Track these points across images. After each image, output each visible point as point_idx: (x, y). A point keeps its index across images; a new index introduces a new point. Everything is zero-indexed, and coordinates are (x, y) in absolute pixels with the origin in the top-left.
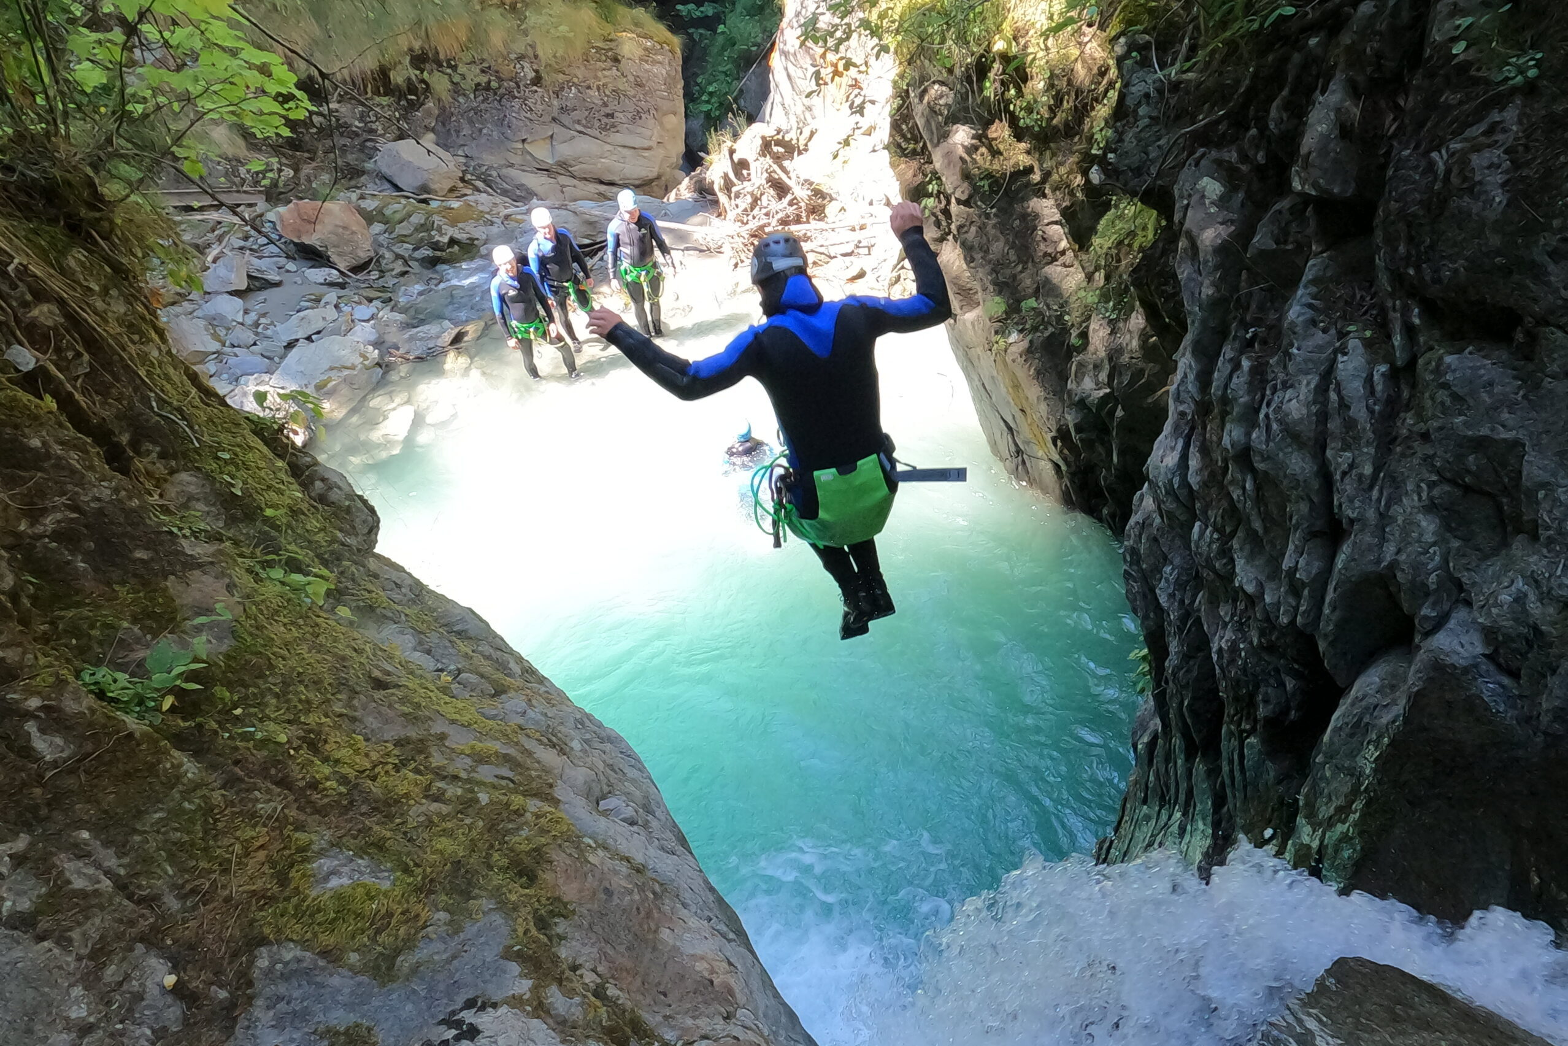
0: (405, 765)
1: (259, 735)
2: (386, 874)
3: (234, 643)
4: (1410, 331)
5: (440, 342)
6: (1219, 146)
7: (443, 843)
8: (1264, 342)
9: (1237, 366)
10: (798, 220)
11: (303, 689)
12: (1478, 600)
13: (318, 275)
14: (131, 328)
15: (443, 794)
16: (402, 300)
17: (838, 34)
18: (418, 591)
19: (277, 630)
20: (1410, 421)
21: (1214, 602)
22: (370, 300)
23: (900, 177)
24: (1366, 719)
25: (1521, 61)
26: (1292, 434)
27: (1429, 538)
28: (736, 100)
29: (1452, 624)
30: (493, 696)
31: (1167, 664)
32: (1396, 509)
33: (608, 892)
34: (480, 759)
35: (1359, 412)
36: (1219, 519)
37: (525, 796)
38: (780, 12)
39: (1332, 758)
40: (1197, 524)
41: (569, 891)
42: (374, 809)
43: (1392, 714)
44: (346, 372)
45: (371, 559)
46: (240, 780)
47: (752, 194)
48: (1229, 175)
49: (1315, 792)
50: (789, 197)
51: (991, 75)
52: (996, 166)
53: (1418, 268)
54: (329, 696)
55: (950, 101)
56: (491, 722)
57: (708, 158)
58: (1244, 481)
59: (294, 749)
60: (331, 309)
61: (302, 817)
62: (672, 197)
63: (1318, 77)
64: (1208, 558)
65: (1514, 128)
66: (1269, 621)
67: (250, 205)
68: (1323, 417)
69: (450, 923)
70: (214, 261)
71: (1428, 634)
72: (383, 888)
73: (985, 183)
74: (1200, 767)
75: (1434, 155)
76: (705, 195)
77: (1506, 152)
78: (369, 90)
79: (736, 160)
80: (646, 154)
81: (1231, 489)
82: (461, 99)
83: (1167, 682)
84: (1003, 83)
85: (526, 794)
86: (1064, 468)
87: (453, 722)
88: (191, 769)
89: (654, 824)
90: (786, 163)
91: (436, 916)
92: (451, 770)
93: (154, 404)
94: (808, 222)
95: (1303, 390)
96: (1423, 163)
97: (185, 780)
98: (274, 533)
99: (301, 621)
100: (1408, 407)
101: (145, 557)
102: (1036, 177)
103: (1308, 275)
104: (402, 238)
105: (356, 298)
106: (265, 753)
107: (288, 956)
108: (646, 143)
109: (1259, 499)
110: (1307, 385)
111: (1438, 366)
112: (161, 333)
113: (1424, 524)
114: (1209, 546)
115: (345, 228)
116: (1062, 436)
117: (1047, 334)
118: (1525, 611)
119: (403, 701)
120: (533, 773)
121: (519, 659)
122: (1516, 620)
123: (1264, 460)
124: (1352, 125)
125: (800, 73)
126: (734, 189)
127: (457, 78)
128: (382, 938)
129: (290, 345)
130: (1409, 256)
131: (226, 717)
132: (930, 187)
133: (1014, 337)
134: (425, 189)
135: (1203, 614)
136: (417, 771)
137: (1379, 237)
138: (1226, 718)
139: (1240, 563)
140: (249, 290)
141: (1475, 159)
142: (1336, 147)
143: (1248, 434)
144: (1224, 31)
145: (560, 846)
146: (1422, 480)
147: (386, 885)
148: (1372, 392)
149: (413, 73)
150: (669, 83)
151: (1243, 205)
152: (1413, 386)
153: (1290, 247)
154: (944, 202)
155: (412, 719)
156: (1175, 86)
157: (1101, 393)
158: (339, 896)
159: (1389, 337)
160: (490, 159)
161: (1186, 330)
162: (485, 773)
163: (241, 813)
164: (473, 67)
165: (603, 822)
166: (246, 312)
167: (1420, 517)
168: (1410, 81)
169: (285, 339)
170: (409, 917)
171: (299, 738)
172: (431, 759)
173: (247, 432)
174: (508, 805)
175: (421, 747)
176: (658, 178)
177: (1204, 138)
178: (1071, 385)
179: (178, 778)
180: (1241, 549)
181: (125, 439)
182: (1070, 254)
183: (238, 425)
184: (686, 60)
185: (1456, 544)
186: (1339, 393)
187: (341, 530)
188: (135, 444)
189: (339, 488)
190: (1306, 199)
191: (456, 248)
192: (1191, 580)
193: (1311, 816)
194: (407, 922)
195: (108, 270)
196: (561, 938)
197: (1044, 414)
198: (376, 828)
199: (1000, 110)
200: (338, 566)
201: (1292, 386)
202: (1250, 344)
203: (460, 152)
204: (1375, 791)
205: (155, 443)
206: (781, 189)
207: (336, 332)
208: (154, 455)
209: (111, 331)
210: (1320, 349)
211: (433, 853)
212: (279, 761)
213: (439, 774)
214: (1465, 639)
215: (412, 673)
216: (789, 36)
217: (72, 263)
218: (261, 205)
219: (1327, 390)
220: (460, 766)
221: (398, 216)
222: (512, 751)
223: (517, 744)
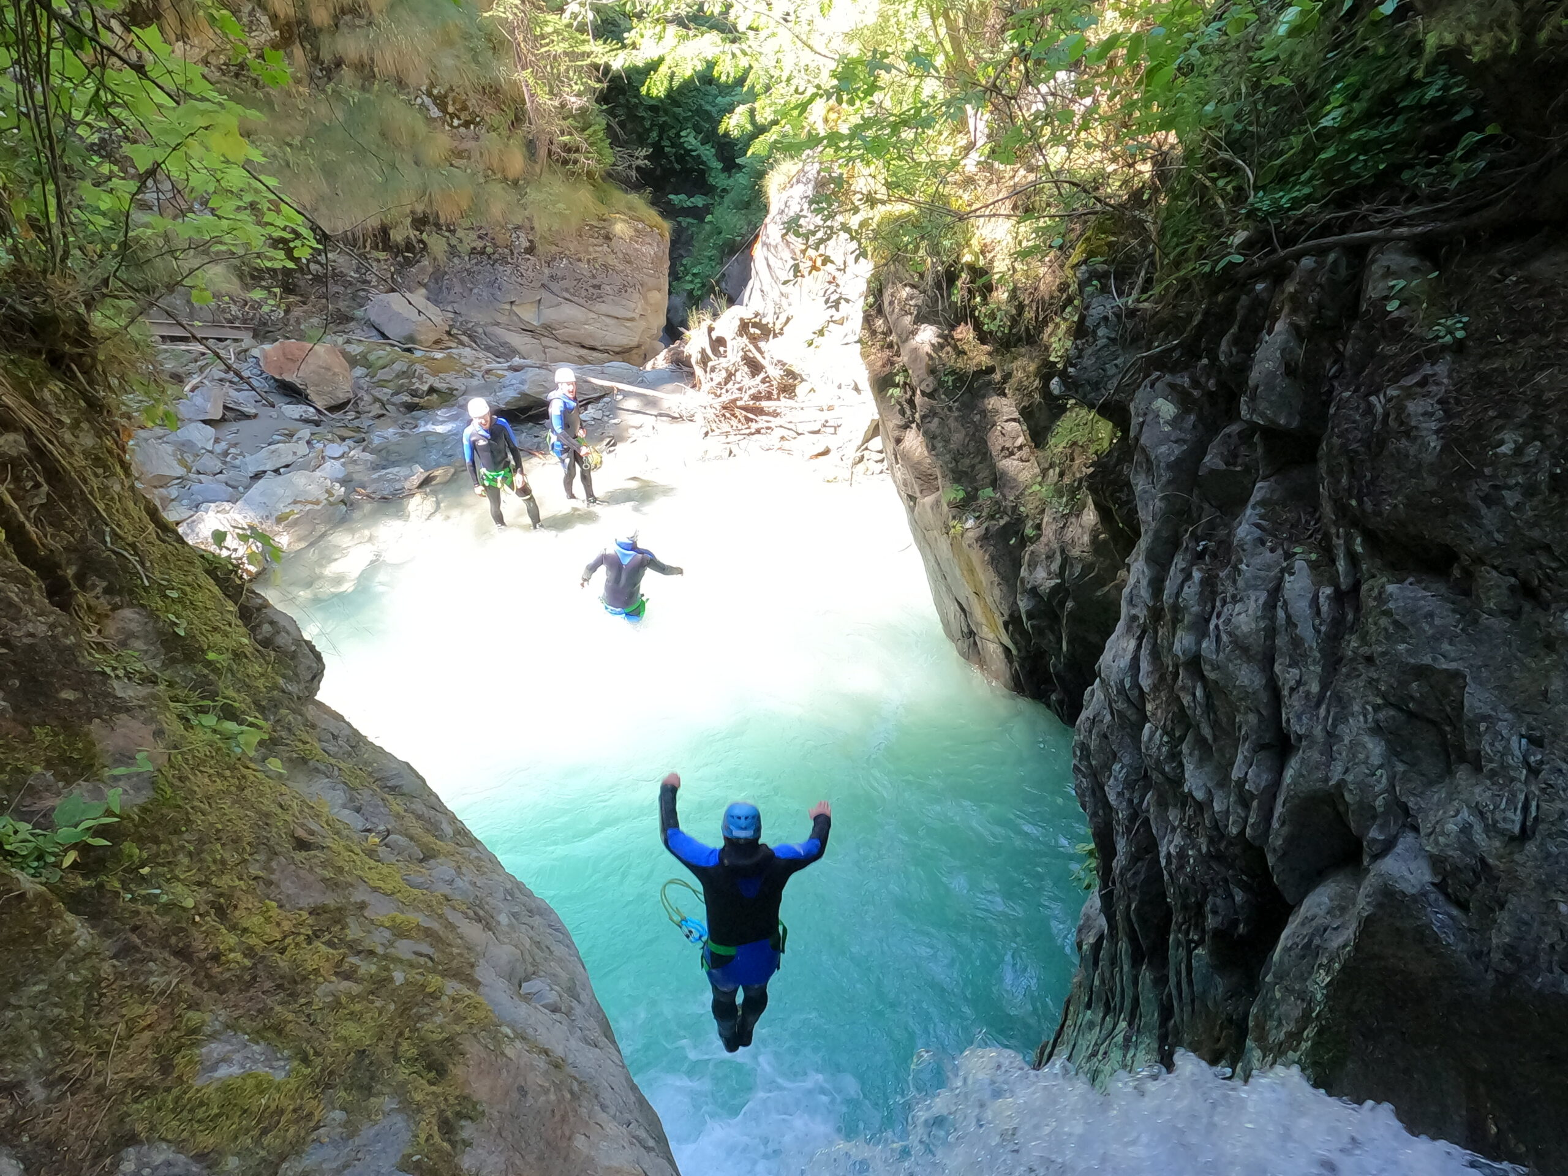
0: (318, 937)
1: (164, 899)
2: (282, 1063)
3: (151, 794)
4: (1353, 559)
5: (407, 485)
6: (1173, 370)
7: (351, 1030)
8: (1214, 556)
9: (1188, 576)
10: (769, 397)
11: (219, 846)
12: (1425, 828)
13: (295, 411)
14: (98, 461)
15: (355, 971)
16: (377, 441)
17: (820, 235)
18: (356, 741)
19: (201, 782)
20: (1354, 644)
21: (1162, 804)
22: (343, 439)
23: (870, 366)
24: (1317, 941)
25: (1449, 323)
26: (1241, 647)
27: (1376, 761)
28: (718, 282)
29: (1399, 848)
30: (421, 861)
31: (1114, 864)
32: (1342, 728)
33: (523, 1091)
34: (400, 932)
35: (1306, 631)
36: (1169, 722)
37: (443, 976)
38: (765, 209)
39: (1282, 978)
40: (1148, 725)
41: (480, 1089)
42: (279, 986)
43: (1343, 938)
44: (309, 507)
45: (310, 707)
46: (136, 949)
47: (727, 370)
48: (1183, 400)
49: (1266, 1014)
50: (762, 375)
51: (959, 283)
52: (960, 364)
53: (1360, 502)
54: (246, 856)
55: (920, 302)
56: (416, 891)
57: (687, 333)
58: (1194, 688)
59: (200, 915)
60: (303, 443)
61: (197, 992)
62: (649, 366)
63: (1265, 319)
64: (1158, 761)
65: (1445, 381)
66: (1217, 832)
67: (236, 340)
68: (1271, 632)
69: (346, 1124)
70: (193, 390)
71: (1376, 857)
72: (277, 1079)
73: (950, 379)
74: (1146, 975)
75: (1373, 399)
76: (682, 369)
77: (1439, 402)
78: (368, 245)
79: (714, 337)
80: (628, 324)
81: (1182, 695)
82: (456, 260)
83: (1114, 883)
84: (970, 291)
85: (444, 974)
86: (1014, 652)
87: (375, 889)
88: (83, 934)
89: (578, 1010)
90: (762, 344)
91: (332, 1115)
92: (367, 944)
93: (108, 539)
94: (778, 399)
95: (1252, 605)
96: (1363, 406)
97: (74, 948)
98: (212, 677)
99: (228, 773)
100: (1352, 630)
101: (72, 698)
102: (997, 377)
103: (1257, 496)
104: (382, 383)
105: (330, 436)
106: (168, 919)
107: (158, 1159)
108: (630, 315)
109: (1209, 706)
110: (1255, 601)
111: (1380, 594)
112: (126, 467)
113: (1370, 746)
114: (1159, 748)
115: (328, 369)
116: (1013, 622)
117: (1002, 522)
118: (1471, 841)
119: (324, 865)
120: (455, 951)
121: (453, 819)
122: (1463, 849)
123: (1213, 669)
124: (1296, 364)
125: (780, 263)
126: (710, 364)
127: (454, 242)
128: (267, 1140)
129: (257, 476)
130: (1350, 488)
131: (132, 878)
132: (897, 379)
133: (970, 523)
134: (411, 339)
135: (1152, 818)
136: (330, 944)
137: (1323, 466)
138: (1173, 926)
139: (1189, 768)
140: (223, 419)
141: (1412, 407)
142: (1282, 383)
143: (1199, 643)
144: (1178, 270)
145: (475, 1035)
146: (1367, 703)
147: (279, 1076)
148: (1318, 613)
149: (413, 234)
150: (656, 261)
151: (1194, 427)
152: (1357, 609)
153: (1238, 469)
154: (909, 393)
155: (332, 885)
156: (1132, 313)
157: (1053, 583)
158: (226, 1089)
159: (1333, 561)
160: (477, 317)
161: (1139, 536)
162: (404, 949)
163: (130, 987)
164: (471, 232)
165: (523, 1010)
166: (217, 441)
167: (1366, 739)
168: (1349, 329)
169: (252, 470)
170: (303, 1116)
171: (207, 903)
172: (347, 931)
173: (199, 571)
174: (423, 986)
175: (338, 916)
176: (639, 346)
177: (1160, 363)
178: (1024, 572)
179: (67, 946)
180: (1191, 754)
181: (70, 572)
182: (1026, 449)
183: (191, 563)
184: (673, 243)
185: (1400, 767)
186: (1286, 612)
187: (284, 676)
188: (80, 579)
189: (288, 633)
190: (1253, 427)
191: (435, 396)
192: (1140, 779)
193: (1261, 1039)
194: (297, 1121)
195: (83, 403)
196: (467, 1144)
197: (997, 599)
198: (278, 1008)
199: (964, 314)
200: (275, 714)
201: (1241, 600)
202: (1200, 556)
203: (450, 308)
204: (1327, 1019)
205: (101, 577)
206: (755, 367)
207: (305, 467)
208: (99, 590)
209: (76, 464)
210: (1269, 568)
211: (337, 1040)
212: (182, 929)
213: (354, 948)
214: (1413, 867)
215: (338, 833)
216: (772, 230)
217: (47, 395)
218: (247, 340)
219: (1275, 607)
220: (377, 940)
221: (381, 362)
222: (435, 925)
223: (440, 916)
